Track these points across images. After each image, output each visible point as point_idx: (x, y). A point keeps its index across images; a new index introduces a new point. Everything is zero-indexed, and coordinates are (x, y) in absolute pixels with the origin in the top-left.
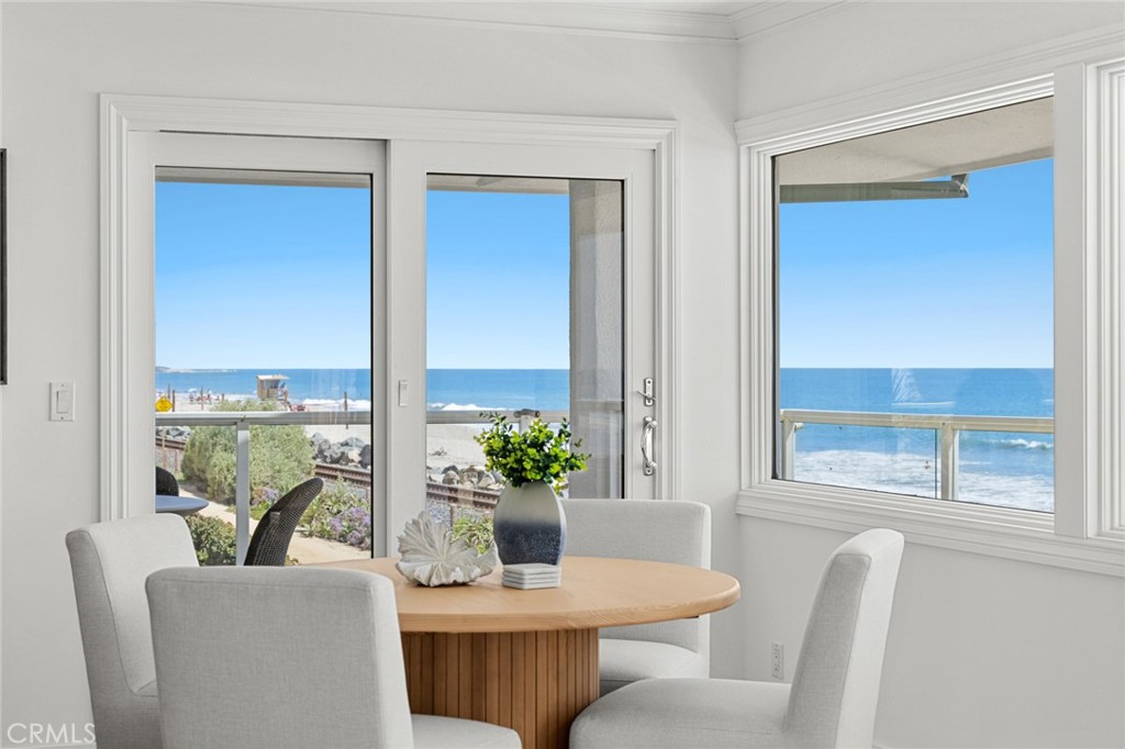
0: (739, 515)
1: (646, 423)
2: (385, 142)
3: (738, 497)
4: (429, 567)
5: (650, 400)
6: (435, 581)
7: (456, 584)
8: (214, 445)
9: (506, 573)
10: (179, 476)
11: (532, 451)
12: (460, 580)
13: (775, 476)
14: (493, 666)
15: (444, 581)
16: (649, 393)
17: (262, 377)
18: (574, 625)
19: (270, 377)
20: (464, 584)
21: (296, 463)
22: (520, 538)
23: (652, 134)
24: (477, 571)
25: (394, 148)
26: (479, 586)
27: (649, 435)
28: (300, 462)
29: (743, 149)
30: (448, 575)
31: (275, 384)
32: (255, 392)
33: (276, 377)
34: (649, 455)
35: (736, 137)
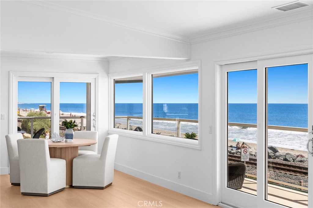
0: (108, 133)
1: (94, 119)
2: (53, 78)
3: (108, 131)
4: (55, 140)
5: (94, 116)
6: (56, 141)
7: (58, 142)
8: (29, 121)
9: (65, 140)
10: (21, 128)
11: (69, 124)
12: (59, 141)
13: (114, 127)
14: (63, 152)
15: (57, 141)
16: (94, 115)
17: (40, 105)
18: (72, 146)
19: (42, 105)
20: (60, 142)
21: (47, 125)
22: (68, 136)
23: (95, 76)
24: (61, 140)
25: (55, 78)
26: (62, 142)
27: (94, 121)
28: (48, 125)
29: (109, 78)
30: (57, 140)
31: (43, 107)
32: (39, 109)
33: (43, 105)
34: (94, 125)
35: (108, 76)
